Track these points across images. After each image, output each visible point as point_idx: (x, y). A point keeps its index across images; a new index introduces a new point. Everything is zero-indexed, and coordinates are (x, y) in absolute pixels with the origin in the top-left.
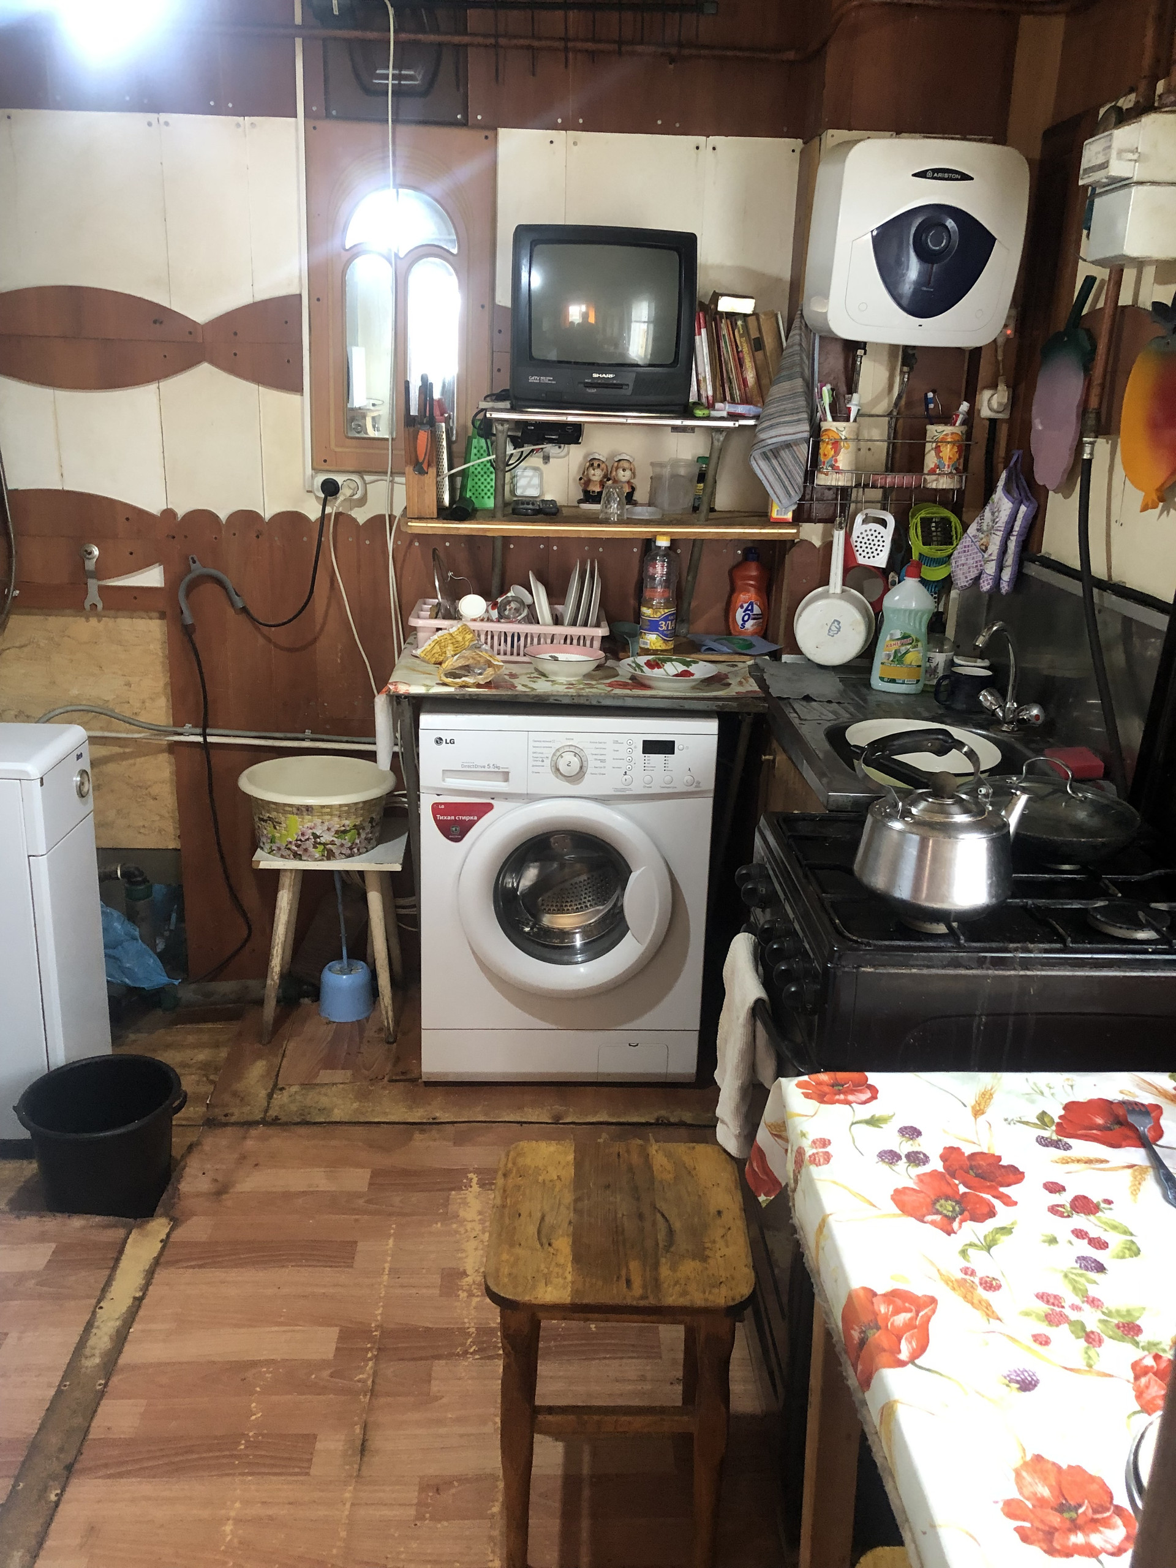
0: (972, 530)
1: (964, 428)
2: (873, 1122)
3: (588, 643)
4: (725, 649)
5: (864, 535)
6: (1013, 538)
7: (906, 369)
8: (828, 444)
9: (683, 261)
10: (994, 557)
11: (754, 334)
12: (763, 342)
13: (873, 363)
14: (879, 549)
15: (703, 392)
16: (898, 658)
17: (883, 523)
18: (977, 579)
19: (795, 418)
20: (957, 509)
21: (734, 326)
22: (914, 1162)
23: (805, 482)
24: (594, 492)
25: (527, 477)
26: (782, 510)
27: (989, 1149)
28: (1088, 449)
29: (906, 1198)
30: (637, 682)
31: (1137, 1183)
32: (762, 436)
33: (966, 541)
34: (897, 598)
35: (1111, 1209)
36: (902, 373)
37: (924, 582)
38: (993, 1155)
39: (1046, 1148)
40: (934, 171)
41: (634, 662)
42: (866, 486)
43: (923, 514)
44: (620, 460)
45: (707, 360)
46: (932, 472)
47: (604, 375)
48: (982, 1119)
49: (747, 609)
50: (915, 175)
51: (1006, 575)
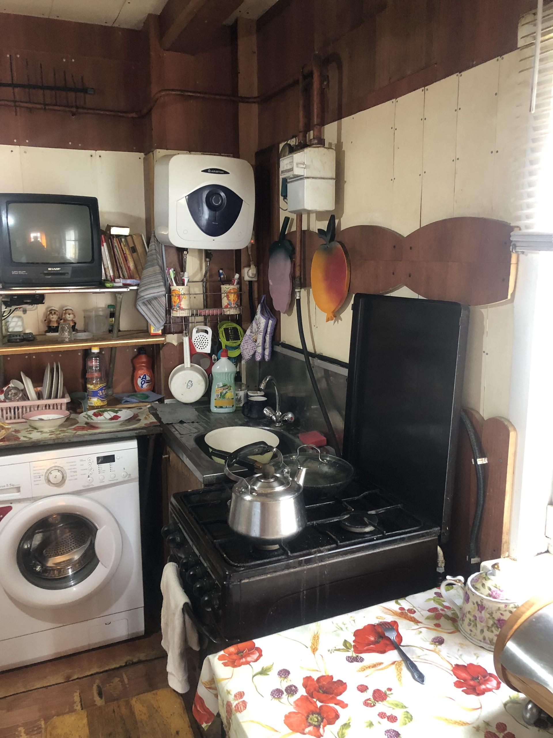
0: (248, 332)
1: (238, 286)
2: (264, 672)
3: (59, 407)
4: (135, 400)
5: (198, 338)
6: (268, 335)
7: (208, 260)
8: (175, 296)
9: (91, 211)
10: (260, 345)
11: (131, 245)
12: (136, 249)
13: (191, 257)
14: (206, 344)
15: (108, 274)
16: (223, 396)
17: (206, 332)
18: (254, 355)
19: (158, 285)
20: (239, 322)
21: (120, 242)
22: (290, 693)
23: (166, 315)
24: (53, 327)
25: (14, 322)
26: (155, 329)
27: (325, 673)
28: (298, 294)
29: (292, 720)
30: (90, 426)
31: (399, 673)
32: (142, 294)
33: (246, 338)
34: (218, 367)
35: (392, 694)
36: (205, 261)
37: (229, 358)
38: (328, 676)
39: (352, 663)
40: (211, 169)
41: (87, 414)
42: (197, 315)
43: (224, 326)
44: (66, 310)
45: (108, 258)
46: (226, 307)
47: (55, 269)
48: (317, 653)
49: (143, 378)
50: (203, 171)
51: (267, 352)
